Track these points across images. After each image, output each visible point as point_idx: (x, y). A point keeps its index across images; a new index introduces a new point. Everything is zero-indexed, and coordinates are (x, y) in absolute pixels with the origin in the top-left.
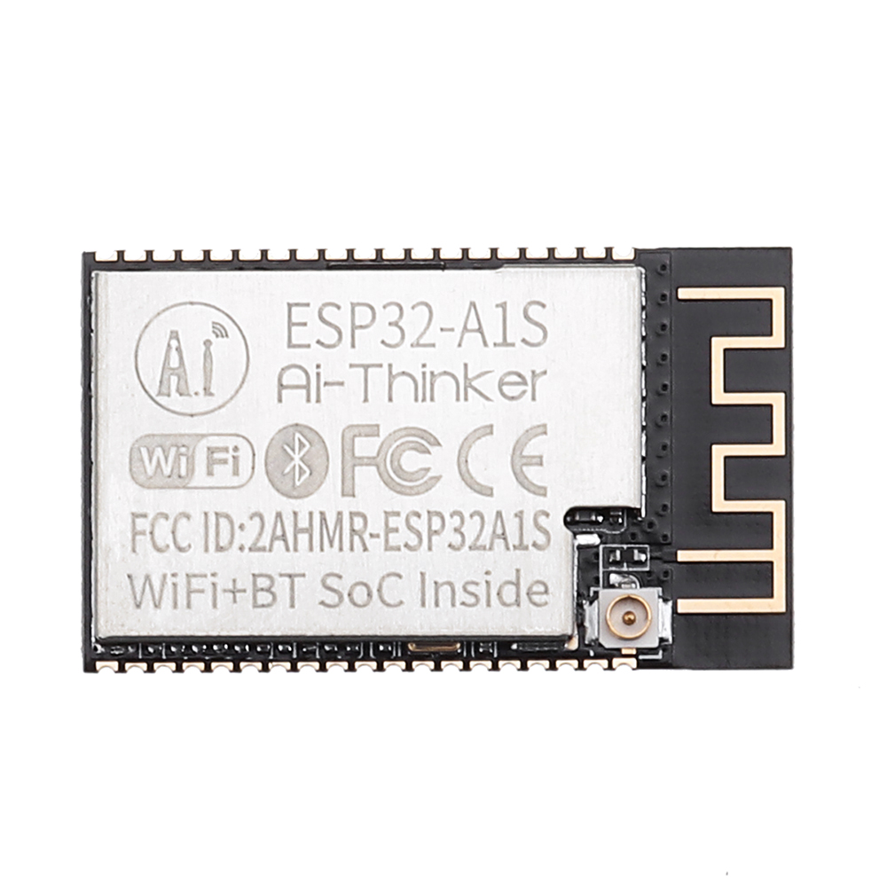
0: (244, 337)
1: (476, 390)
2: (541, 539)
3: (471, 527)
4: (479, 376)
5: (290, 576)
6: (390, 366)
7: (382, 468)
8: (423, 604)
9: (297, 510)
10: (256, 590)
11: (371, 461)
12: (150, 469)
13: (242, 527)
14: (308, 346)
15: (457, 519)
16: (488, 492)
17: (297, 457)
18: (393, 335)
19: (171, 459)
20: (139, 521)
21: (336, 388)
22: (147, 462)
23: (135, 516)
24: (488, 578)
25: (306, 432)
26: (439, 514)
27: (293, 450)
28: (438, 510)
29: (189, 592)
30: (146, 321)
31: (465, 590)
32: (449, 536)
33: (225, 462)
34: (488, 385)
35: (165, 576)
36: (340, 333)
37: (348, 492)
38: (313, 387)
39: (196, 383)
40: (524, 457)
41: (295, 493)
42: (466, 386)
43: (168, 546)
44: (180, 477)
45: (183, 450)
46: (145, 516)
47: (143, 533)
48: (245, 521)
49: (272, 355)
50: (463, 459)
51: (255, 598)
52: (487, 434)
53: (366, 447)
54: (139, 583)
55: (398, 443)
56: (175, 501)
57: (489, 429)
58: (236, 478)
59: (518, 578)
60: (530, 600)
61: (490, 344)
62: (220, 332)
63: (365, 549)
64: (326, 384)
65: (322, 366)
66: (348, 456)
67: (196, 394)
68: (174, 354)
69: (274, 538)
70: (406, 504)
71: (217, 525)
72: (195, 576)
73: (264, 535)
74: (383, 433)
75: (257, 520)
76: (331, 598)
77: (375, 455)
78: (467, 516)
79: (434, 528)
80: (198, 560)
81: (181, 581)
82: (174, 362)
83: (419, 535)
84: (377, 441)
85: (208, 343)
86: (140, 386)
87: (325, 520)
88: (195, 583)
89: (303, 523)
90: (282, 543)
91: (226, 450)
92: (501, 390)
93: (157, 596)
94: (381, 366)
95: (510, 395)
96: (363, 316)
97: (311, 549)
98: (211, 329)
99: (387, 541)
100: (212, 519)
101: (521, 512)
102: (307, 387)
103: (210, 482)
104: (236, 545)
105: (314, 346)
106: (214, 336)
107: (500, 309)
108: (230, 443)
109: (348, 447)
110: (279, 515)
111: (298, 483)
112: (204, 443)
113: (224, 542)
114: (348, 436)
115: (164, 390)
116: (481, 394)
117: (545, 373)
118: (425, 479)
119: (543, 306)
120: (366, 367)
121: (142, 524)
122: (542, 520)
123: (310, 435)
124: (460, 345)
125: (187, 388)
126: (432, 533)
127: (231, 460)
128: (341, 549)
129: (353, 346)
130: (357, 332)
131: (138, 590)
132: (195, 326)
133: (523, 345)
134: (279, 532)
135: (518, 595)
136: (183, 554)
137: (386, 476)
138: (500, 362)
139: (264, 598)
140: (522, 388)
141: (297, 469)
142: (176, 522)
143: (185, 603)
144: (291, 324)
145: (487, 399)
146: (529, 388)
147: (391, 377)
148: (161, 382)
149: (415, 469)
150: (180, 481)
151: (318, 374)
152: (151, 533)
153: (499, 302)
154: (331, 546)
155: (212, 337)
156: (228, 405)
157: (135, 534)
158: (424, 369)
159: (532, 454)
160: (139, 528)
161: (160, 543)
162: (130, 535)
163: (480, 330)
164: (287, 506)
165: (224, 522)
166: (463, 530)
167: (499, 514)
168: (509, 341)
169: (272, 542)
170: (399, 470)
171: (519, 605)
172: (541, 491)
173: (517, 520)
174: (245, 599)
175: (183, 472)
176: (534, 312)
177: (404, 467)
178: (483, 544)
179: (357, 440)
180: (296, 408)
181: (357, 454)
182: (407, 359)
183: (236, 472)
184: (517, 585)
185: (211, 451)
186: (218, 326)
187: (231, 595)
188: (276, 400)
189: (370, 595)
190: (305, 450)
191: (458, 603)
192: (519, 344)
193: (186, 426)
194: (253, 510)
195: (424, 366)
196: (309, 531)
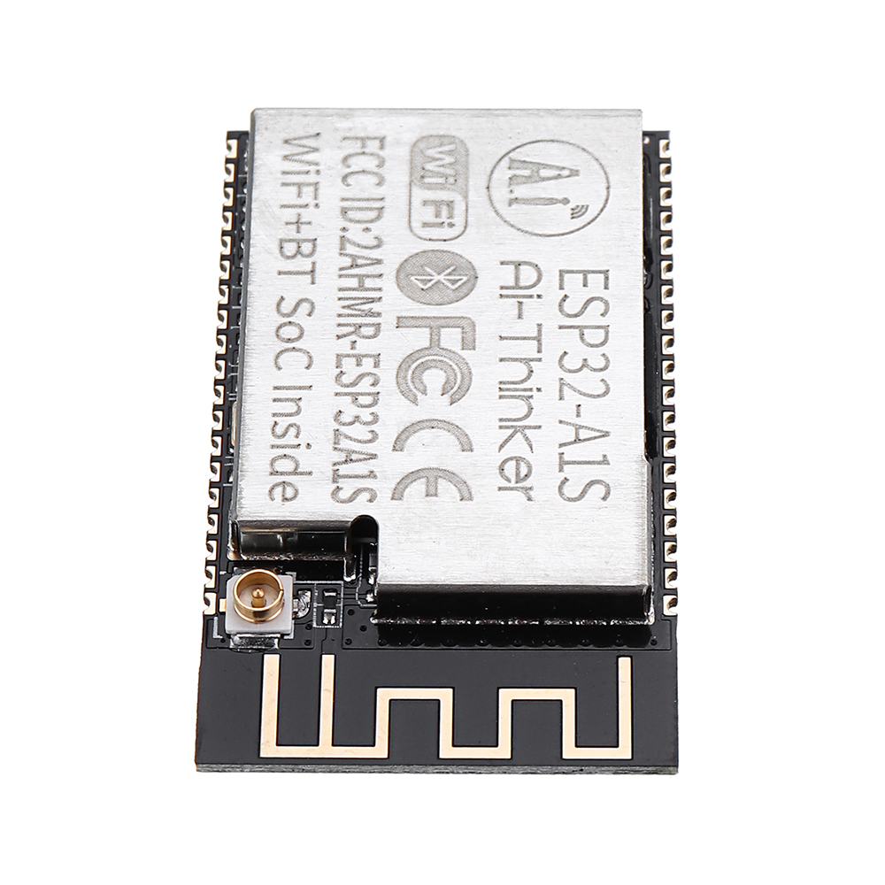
0: (572, 232)
1: (512, 436)
2: (343, 495)
3: (359, 431)
4: (527, 439)
5: (313, 271)
6: (540, 360)
7: (427, 352)
8: (276, 388)
9: (384, 277)
10: (299, 242)
11: (435, 341)
12: (432, 152)
13: (367, 229)
14: (561, 288)
15: (370, 418)
16: (398, 446)
17: (442, 277)
18: (572, 362)
19: (442, 169)
20: (377, 143)
21: (516, 312)
22: (440, 149)
23: (382, 140)
24: (303, 446)
25: (469, 285)
26: (375, 403)
27: (449, 274)
28: (380, 402)
29: (299, 185)
30: (590, 149)
31: (291, 425)
32: (350, 411)
33: (437, 215)
34: (517, 447)
35: (317, 164)
36: (576, 316)
37: (401, 322)
38: (517, 293)
39: (521, 191)
40: (437, 479)
41: (402, 276)
42: (515, 427)
43: (349, 167)
44: (422, 177)
45: (451, 180)
46: (382, 147)
47: (364, 146)
48: (374, 232)
49: (552, 256)
50: (435, 424)
51: (290, 241)
52: (462, 446)
53: (451, 338)
54: (312, 143)
55: (454, 366)
56: (397, 174)
57: (467, 447)
58: (421, 225)
59: (302, 474)
60: (277, 485)
61: (563, 449)
62: (576, 213)
63: (339, 337)
64: (520, 303)
65: (539, 300)
66: (443, 322)
67: (511, 191)
68: (554, 173)
69: (354, 257)
70: (387, 374)
71: (371, 209)
72: (316, 190)
73: (357, 249)
74: (465, 354)
75: (375, 243)
76: (287, 307)
77: (442, 345)
78: (373, 427)
79: (360, 398)
80: (332, 193)
81: (312, 178)
82: (544, 173)
83: (353, 384)
84: (457, 348)
85: (566, 201)
86: (519, 144)
87: (373, 302)
88: (308, 191)
89: (368, 283)
90: (349, 264)
91: (451, 217)
92: (511, 459)
93: (295, 158)
94: (539, 351)
95: (506, 467)
96: (595, 336)
97: (340, 290)
98: (580, 204)
99: (348, 356)
100: (378, 204)
101: (375, 477)
102: (517, 287)
103: (416, 202)
104: (347, 225)
105: (562, 293)
106: (573, 207)
107: (601, 459)
108: (458, 220)
109: (451, 322)
110: (379, 262)
111: (413, 278)
112: (458, 198)
113: (351, 214)
114: (464, 323)
115: (515, 165)
116: (506, 441)
117: (529, 499)
118: (414, 390)
119: (604, 499)
120: (538, 339)
121: (373, 146)
122: (365, 496)
123: (465, 290)
124: (561, 422)
125: (518, 184)
126: (355, 396)
127: (440, 221)
128: (340, 315)
129: (561, 327)
130: (577, 331)
131: (304, 142)
132: (584, 190)
133: (563, 478)
134: (360, 262)
135: (282, 474)
136: (340, 180)
137: (417, 355)
138: (543, 459)
139: (290, 248)
140: (513, 479)
141: (429, 278)
142: (376, 174)
143: (287, 181)
144: (585, 273)
145: (502, 446)
146: (513, 484)
147: (527, 361)
148: (524, 162)
149: (425, 381)
150: (418, 176)
151: (531, 296)
152: (364, 153)
153: (609, 458)
154: (344, 307)
155: (571, 205)
156: (498, 219)
157: (363, 140)
158: (535, 390)
159: (439, 487)
160: (369, 143)
161: (352, 161)
162: (362, 134)
163: (577, 440)
164: (389, 269)
165: (373, 215)
166: (357, 424)
167: (373, 456)
168: (566, 467)
169: (351, 255)
170: (424, 367)
171: (271, 474)
172: (397, 495)
173: (367, 473)
174: (291, 232)
175: (427, 180)
176: (598, 490)
177: (428, 371)
178: (341, 442)
179: (460, 330)
180: (493, 277)
181: (443, 331)
182: (547, 374)
183: (425, 225)
184: (295, 473)
185: (450, 204)
186: (583, 210)
187: (295, 220)
188: (503, 260)
189: (289, 340)
190: (450, 285)
191: (276, 419)
192: (562, 476)
193: (476, 182)
194: (384, 239)
195: (539, 390)
196: (361, 287)
